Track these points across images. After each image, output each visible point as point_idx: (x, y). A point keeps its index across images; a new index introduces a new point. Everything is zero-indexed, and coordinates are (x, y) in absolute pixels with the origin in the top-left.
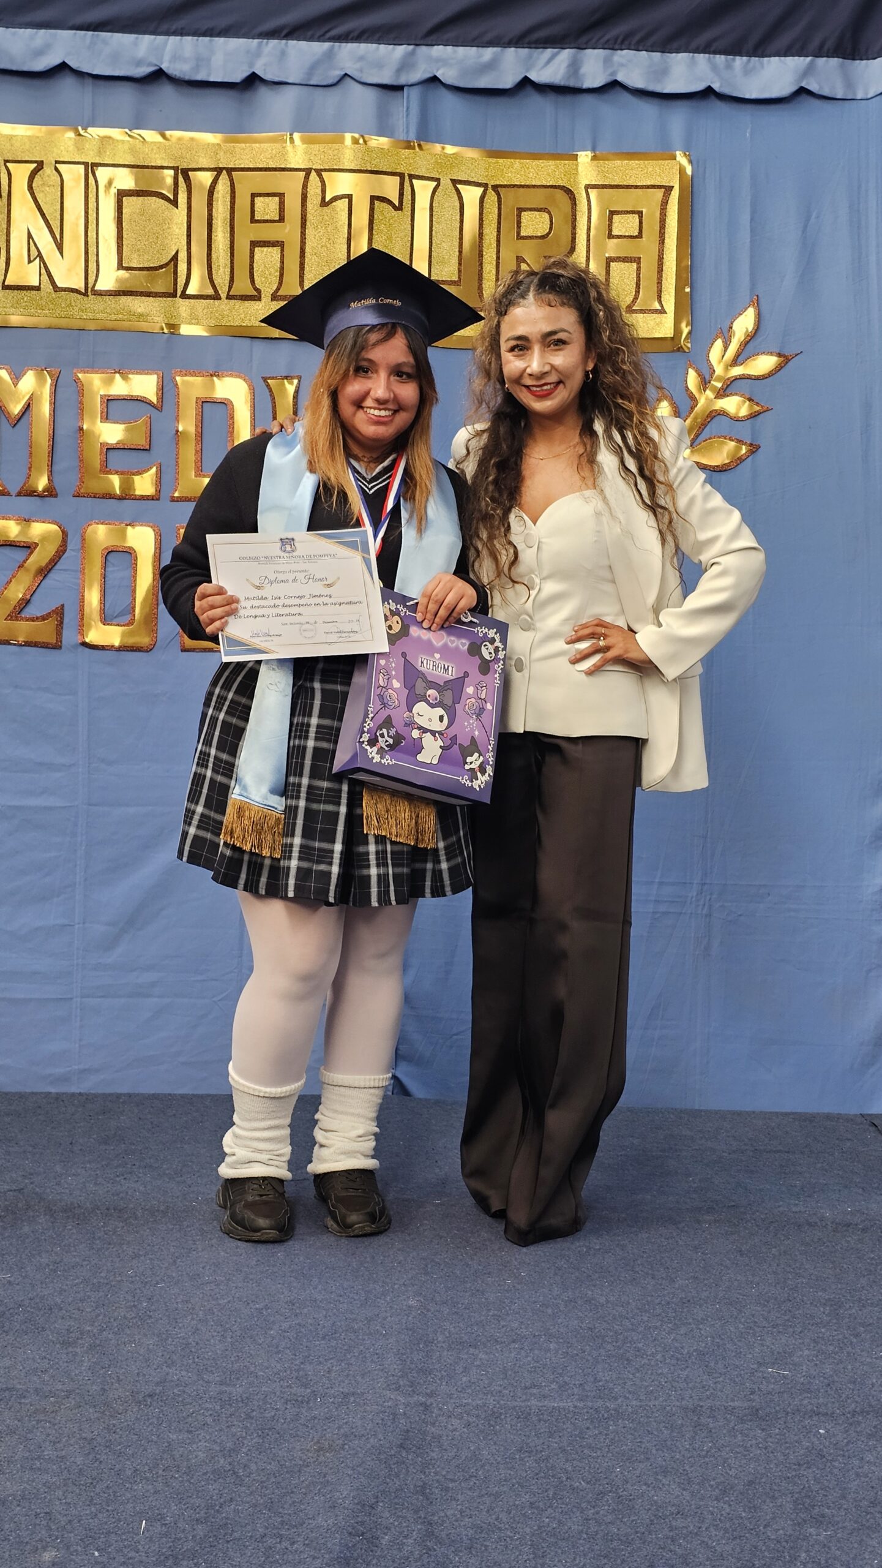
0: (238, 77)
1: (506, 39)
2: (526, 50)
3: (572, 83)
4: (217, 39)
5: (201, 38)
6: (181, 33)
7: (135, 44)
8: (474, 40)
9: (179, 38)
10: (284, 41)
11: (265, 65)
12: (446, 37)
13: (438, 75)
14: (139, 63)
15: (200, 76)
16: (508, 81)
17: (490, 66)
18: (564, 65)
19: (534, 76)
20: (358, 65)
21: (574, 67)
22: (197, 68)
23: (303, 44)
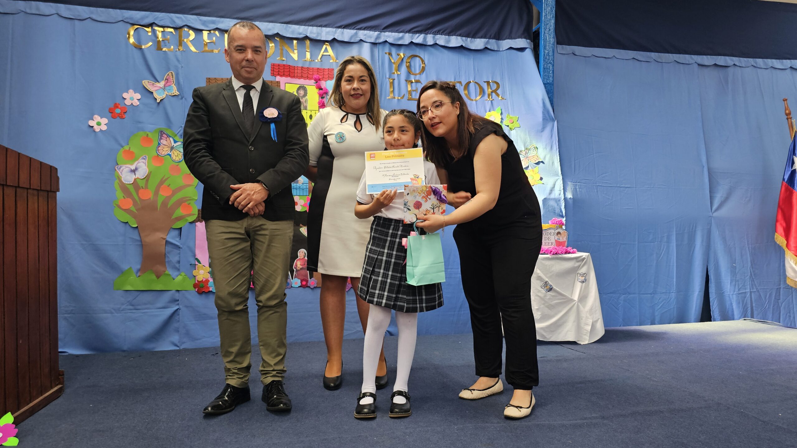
0: (330, 39)
1: (406, 31)
2: (411, 34)
3: (424, 43)
4: (323, 28)
5: (318, 28)
6: (312, 26)
7: (299, 28)
8: (397, 31)
9: (312, 27)
10: (343, 29)
11: (338, 36)
12: (389, 30)
13: (387, 40)
14: (300, 34)
15: (318, 38)
16: (407, 42)
17: (401, 38)
18: (422, 38)
19: (414, 41)
20: (365, 37)
21: (425, 39)
22: (318, 36)
23: (348, 30)
